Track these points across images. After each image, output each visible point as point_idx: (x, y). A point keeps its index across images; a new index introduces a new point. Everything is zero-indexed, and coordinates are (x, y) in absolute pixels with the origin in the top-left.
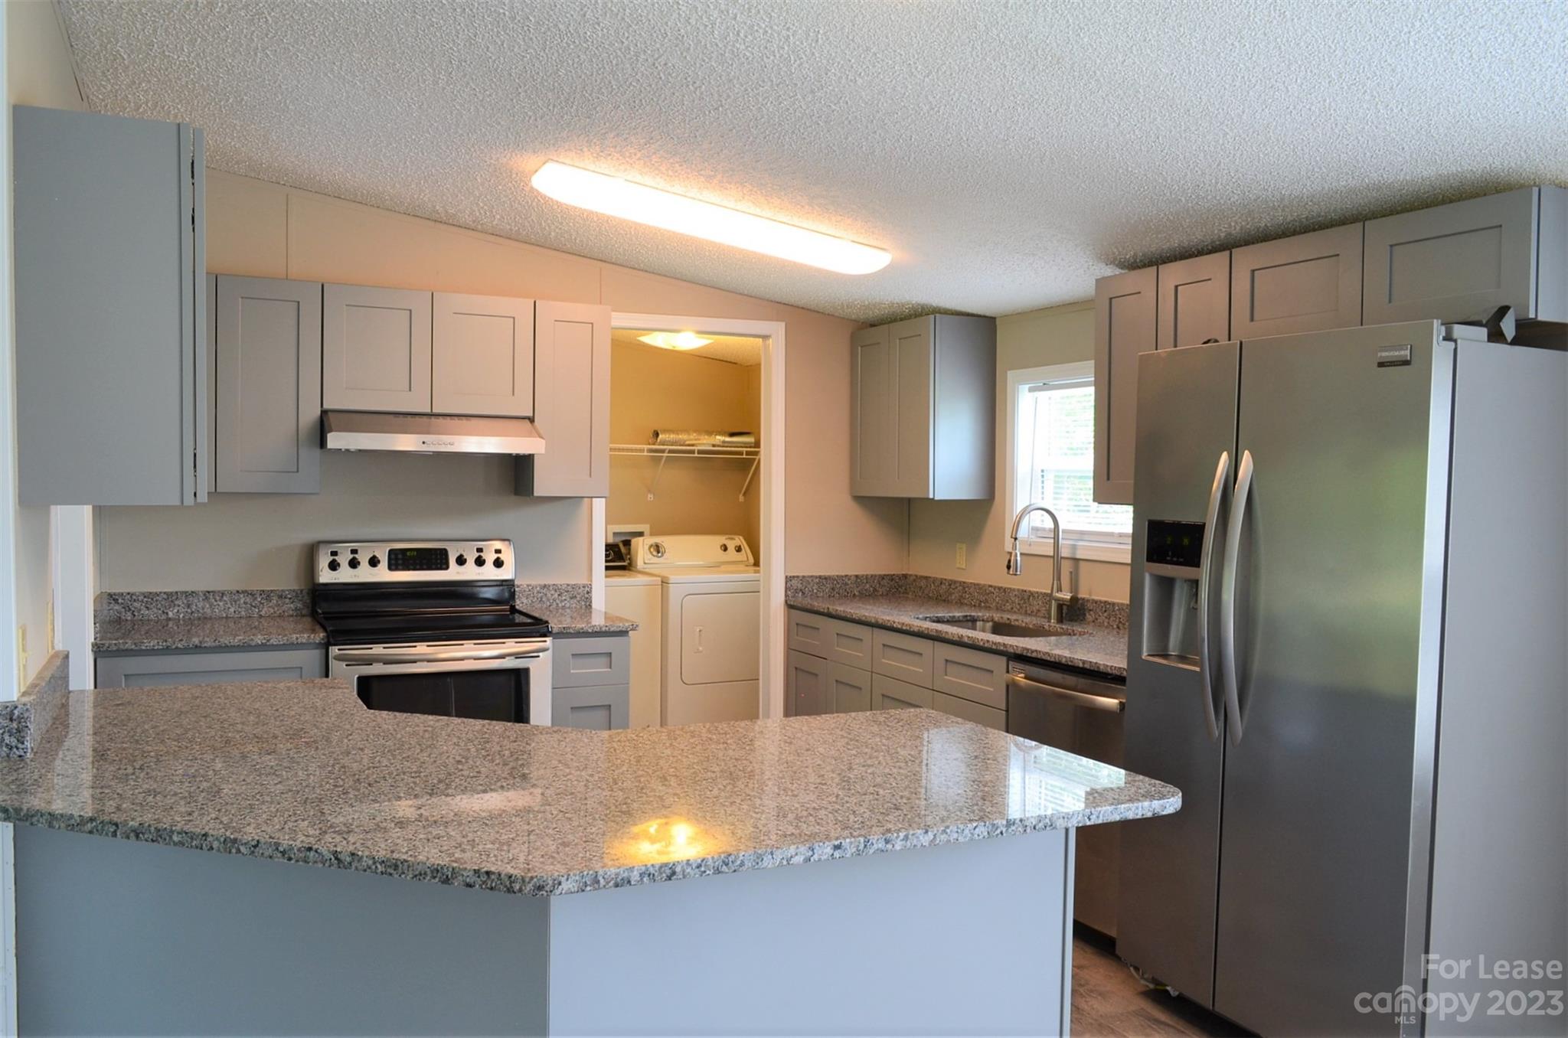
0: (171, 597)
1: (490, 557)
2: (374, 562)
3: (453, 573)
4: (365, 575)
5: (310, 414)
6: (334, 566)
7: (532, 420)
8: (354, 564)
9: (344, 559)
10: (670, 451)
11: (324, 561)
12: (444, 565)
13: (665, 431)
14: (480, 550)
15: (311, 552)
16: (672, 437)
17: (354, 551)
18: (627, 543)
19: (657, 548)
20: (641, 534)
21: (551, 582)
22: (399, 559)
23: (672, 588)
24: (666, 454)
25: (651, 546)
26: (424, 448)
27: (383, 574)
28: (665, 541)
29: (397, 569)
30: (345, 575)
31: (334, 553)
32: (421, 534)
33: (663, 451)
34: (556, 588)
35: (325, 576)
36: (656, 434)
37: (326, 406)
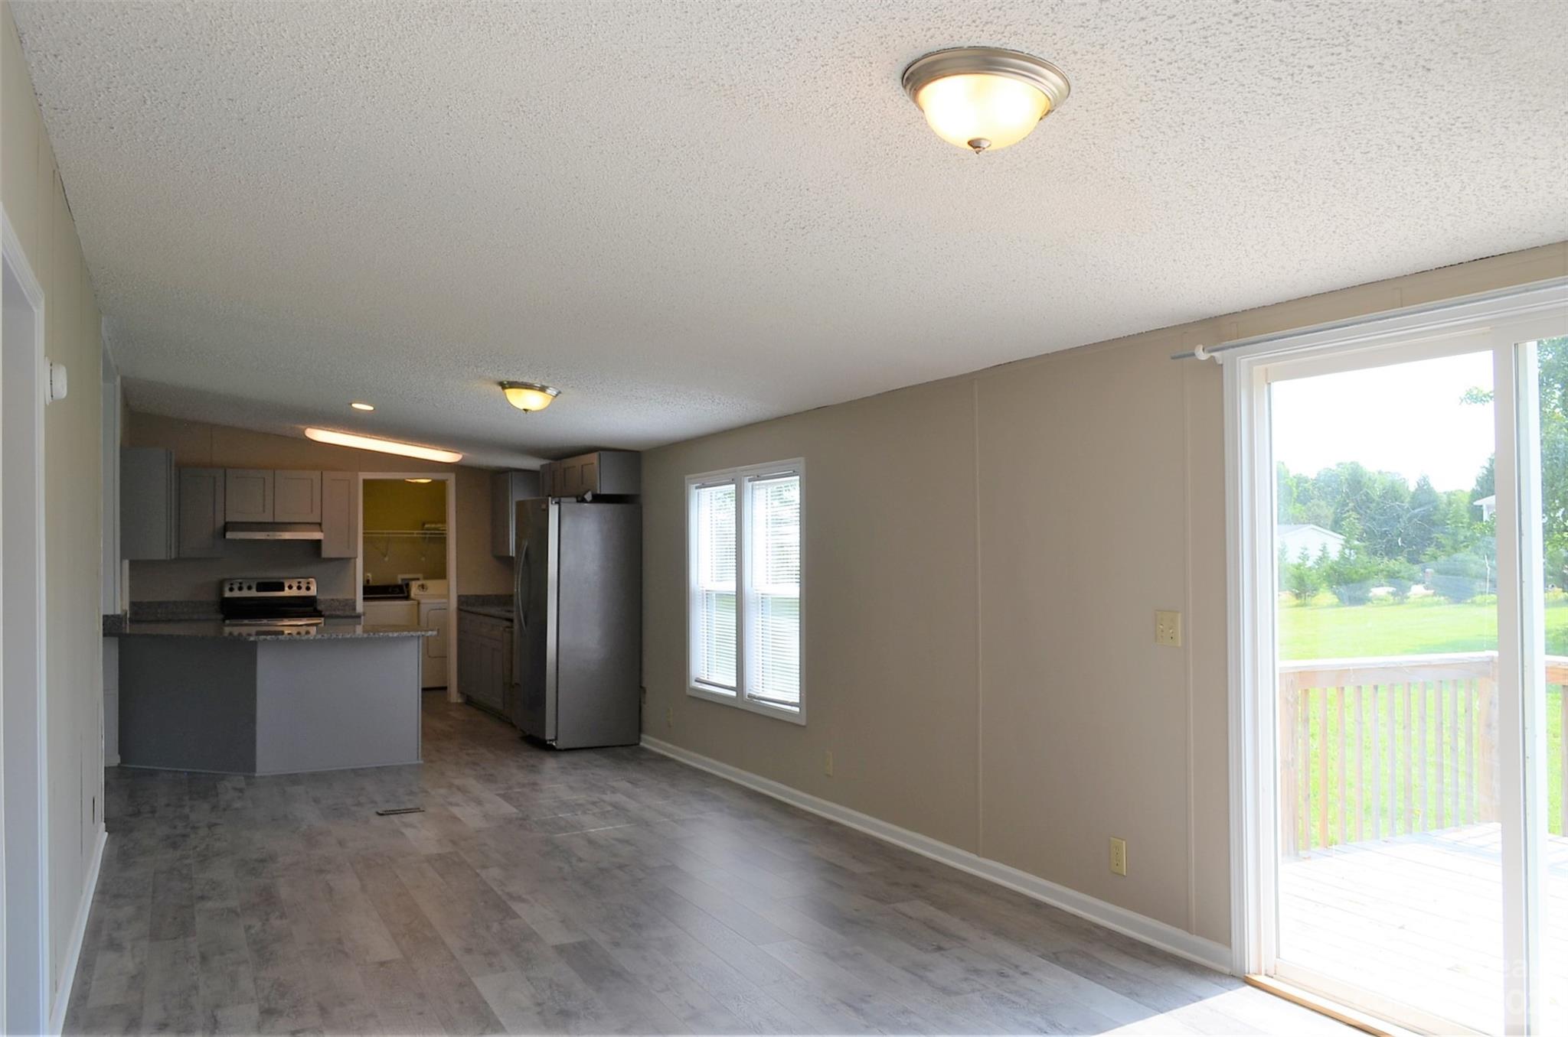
0: (160, 604)
1: (304, 586)
2: (250, 588)
3: (287, 593)
4: (245, 593)
5: (220, 523)
6: (231, 590)
7: (320, 524)
8: (240, 589)
9: (236, 587)
10: (431, 534)
11: (227, 589)
12: (283, 590)
13: (429, 523)
14: (299, 583)
15: (220, 585)
16: (433, 526)
17: (241, 583)
18: (407, 585)
19: (423, 587)
20: (418, 579)
21: (335, 597)
22: (263, 586)
23: (422, 606)
24: (428, 536)
25: (419, 586)
26: (268, 538)
27: (254, 593)
28: (429, 583)
29: (260, 591)
30: (236, 594)
31: (232, 584)
32: (273, 575)
33: (426, 534)
34: (338, 600)
35: (228, 594)
36: (424, 524)
37: (227, 520)
